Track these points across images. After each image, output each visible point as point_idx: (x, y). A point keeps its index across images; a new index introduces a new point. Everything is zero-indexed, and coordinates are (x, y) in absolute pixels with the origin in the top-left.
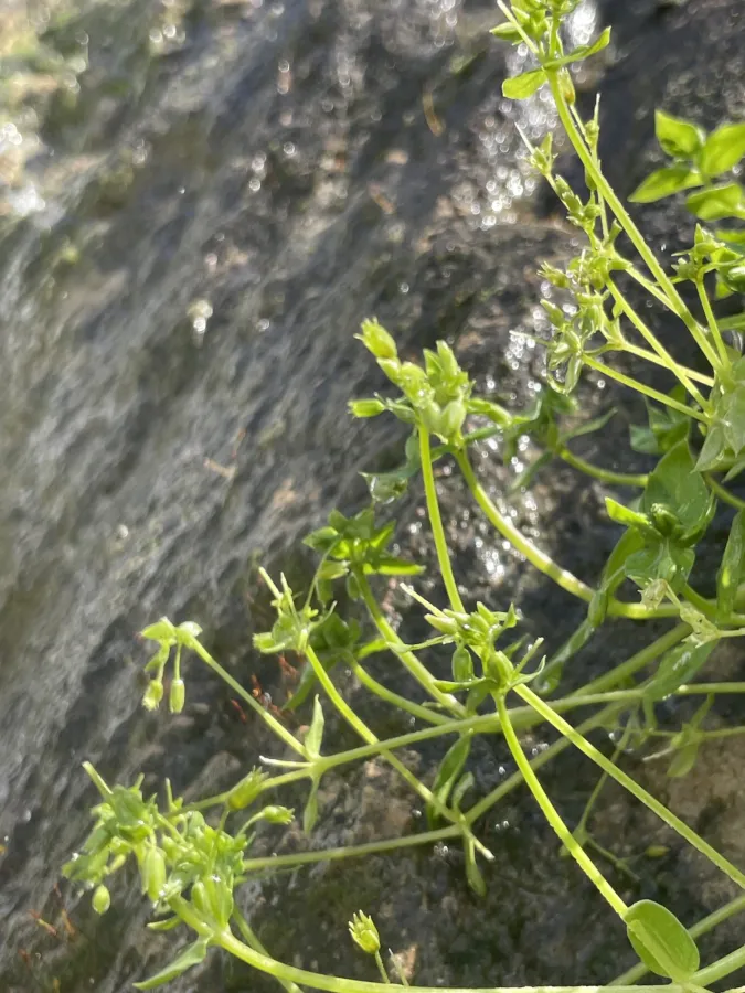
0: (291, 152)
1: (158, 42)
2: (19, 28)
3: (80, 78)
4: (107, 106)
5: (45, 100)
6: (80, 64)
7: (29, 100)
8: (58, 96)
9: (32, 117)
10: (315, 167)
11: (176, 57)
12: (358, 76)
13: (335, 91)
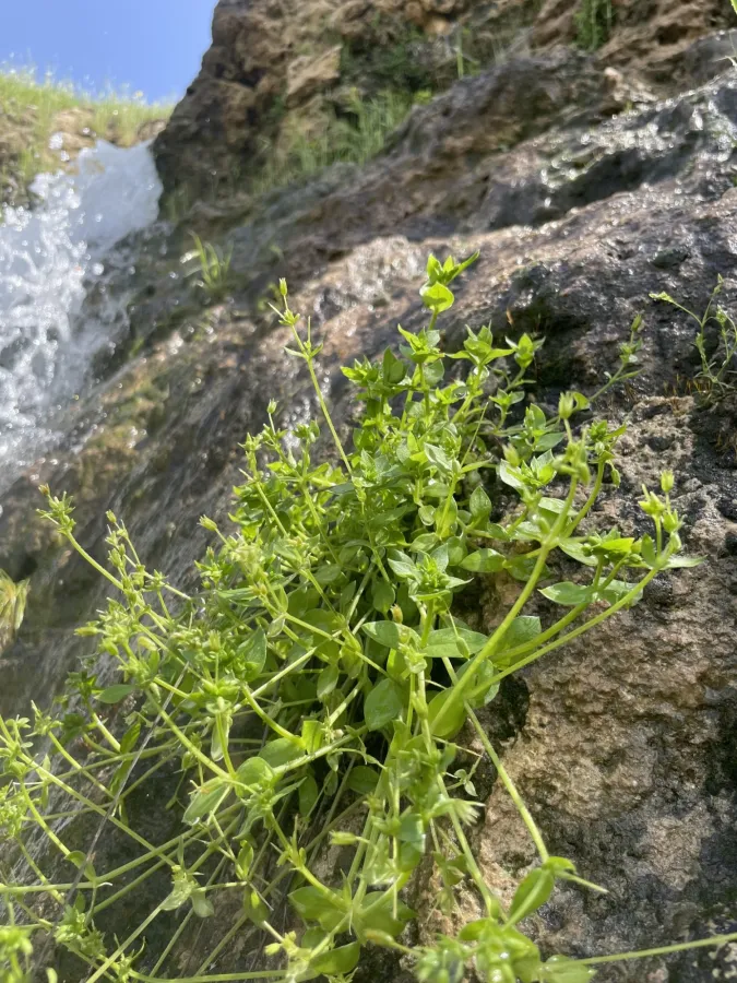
0: (219, 450)
1: (193, 387)
2: (143, 378)
3: (165, 402)
4: (174, 415)
5: (149, 413)
6: (166, 394)
7: (142, 414)
8: (155, 411)
9: (143, 421)
10: (227, 456)
11: (199, 394)
12: (249, 412)
13: (239, 421)
